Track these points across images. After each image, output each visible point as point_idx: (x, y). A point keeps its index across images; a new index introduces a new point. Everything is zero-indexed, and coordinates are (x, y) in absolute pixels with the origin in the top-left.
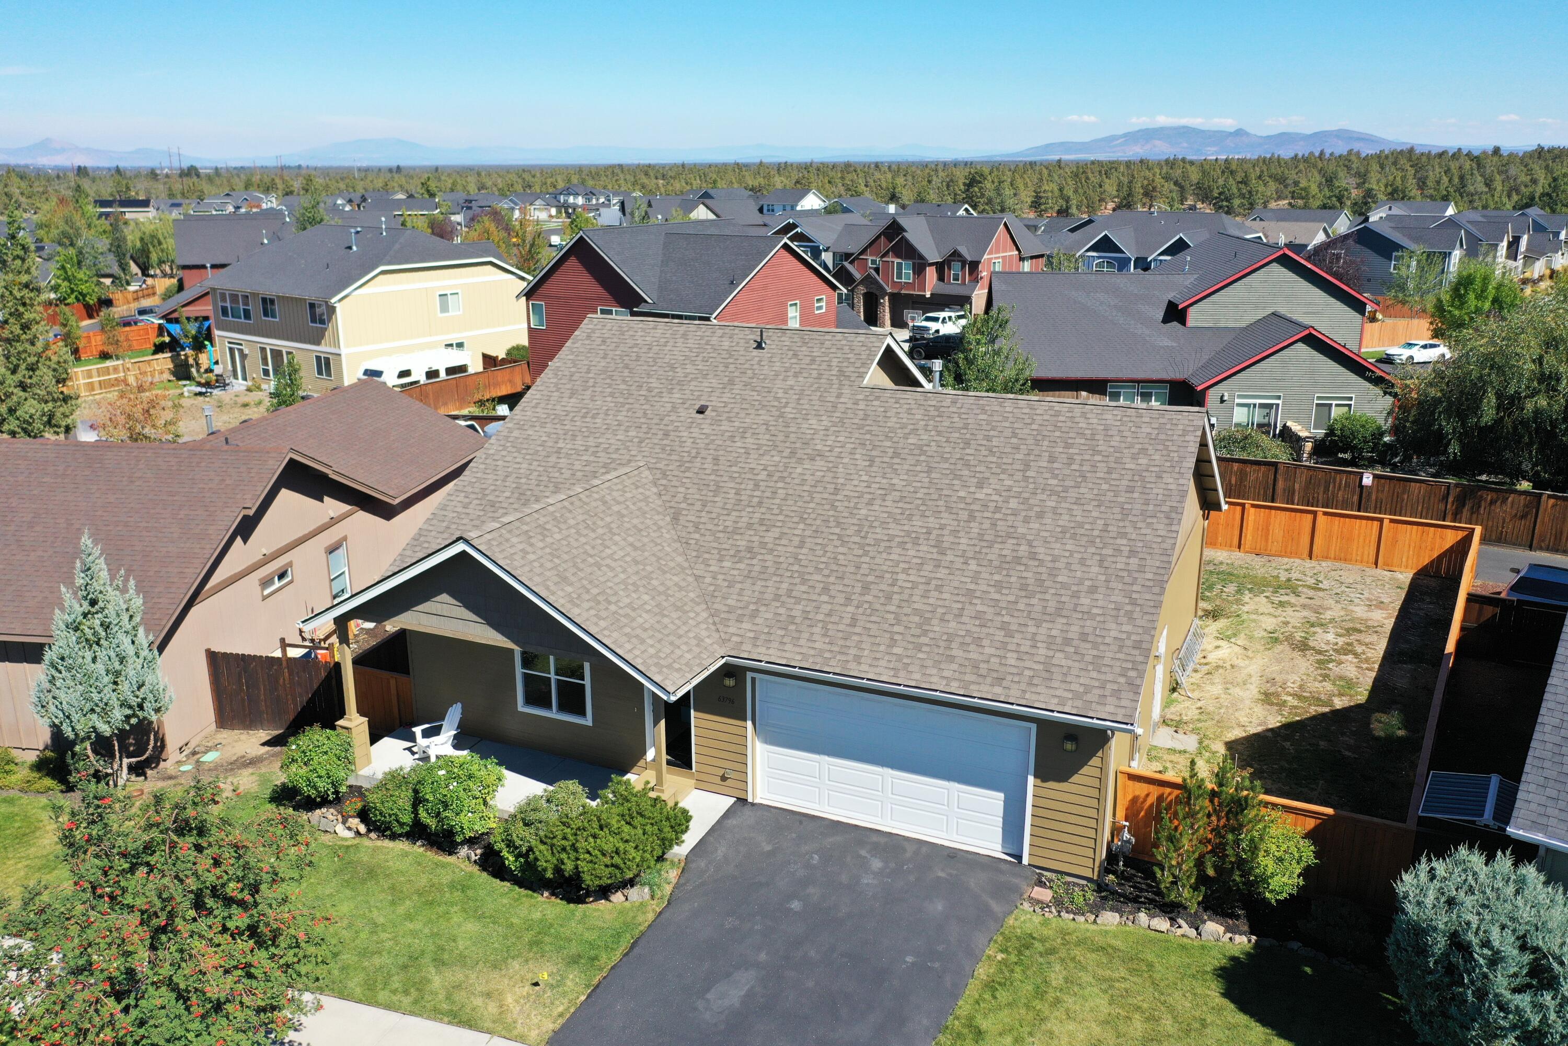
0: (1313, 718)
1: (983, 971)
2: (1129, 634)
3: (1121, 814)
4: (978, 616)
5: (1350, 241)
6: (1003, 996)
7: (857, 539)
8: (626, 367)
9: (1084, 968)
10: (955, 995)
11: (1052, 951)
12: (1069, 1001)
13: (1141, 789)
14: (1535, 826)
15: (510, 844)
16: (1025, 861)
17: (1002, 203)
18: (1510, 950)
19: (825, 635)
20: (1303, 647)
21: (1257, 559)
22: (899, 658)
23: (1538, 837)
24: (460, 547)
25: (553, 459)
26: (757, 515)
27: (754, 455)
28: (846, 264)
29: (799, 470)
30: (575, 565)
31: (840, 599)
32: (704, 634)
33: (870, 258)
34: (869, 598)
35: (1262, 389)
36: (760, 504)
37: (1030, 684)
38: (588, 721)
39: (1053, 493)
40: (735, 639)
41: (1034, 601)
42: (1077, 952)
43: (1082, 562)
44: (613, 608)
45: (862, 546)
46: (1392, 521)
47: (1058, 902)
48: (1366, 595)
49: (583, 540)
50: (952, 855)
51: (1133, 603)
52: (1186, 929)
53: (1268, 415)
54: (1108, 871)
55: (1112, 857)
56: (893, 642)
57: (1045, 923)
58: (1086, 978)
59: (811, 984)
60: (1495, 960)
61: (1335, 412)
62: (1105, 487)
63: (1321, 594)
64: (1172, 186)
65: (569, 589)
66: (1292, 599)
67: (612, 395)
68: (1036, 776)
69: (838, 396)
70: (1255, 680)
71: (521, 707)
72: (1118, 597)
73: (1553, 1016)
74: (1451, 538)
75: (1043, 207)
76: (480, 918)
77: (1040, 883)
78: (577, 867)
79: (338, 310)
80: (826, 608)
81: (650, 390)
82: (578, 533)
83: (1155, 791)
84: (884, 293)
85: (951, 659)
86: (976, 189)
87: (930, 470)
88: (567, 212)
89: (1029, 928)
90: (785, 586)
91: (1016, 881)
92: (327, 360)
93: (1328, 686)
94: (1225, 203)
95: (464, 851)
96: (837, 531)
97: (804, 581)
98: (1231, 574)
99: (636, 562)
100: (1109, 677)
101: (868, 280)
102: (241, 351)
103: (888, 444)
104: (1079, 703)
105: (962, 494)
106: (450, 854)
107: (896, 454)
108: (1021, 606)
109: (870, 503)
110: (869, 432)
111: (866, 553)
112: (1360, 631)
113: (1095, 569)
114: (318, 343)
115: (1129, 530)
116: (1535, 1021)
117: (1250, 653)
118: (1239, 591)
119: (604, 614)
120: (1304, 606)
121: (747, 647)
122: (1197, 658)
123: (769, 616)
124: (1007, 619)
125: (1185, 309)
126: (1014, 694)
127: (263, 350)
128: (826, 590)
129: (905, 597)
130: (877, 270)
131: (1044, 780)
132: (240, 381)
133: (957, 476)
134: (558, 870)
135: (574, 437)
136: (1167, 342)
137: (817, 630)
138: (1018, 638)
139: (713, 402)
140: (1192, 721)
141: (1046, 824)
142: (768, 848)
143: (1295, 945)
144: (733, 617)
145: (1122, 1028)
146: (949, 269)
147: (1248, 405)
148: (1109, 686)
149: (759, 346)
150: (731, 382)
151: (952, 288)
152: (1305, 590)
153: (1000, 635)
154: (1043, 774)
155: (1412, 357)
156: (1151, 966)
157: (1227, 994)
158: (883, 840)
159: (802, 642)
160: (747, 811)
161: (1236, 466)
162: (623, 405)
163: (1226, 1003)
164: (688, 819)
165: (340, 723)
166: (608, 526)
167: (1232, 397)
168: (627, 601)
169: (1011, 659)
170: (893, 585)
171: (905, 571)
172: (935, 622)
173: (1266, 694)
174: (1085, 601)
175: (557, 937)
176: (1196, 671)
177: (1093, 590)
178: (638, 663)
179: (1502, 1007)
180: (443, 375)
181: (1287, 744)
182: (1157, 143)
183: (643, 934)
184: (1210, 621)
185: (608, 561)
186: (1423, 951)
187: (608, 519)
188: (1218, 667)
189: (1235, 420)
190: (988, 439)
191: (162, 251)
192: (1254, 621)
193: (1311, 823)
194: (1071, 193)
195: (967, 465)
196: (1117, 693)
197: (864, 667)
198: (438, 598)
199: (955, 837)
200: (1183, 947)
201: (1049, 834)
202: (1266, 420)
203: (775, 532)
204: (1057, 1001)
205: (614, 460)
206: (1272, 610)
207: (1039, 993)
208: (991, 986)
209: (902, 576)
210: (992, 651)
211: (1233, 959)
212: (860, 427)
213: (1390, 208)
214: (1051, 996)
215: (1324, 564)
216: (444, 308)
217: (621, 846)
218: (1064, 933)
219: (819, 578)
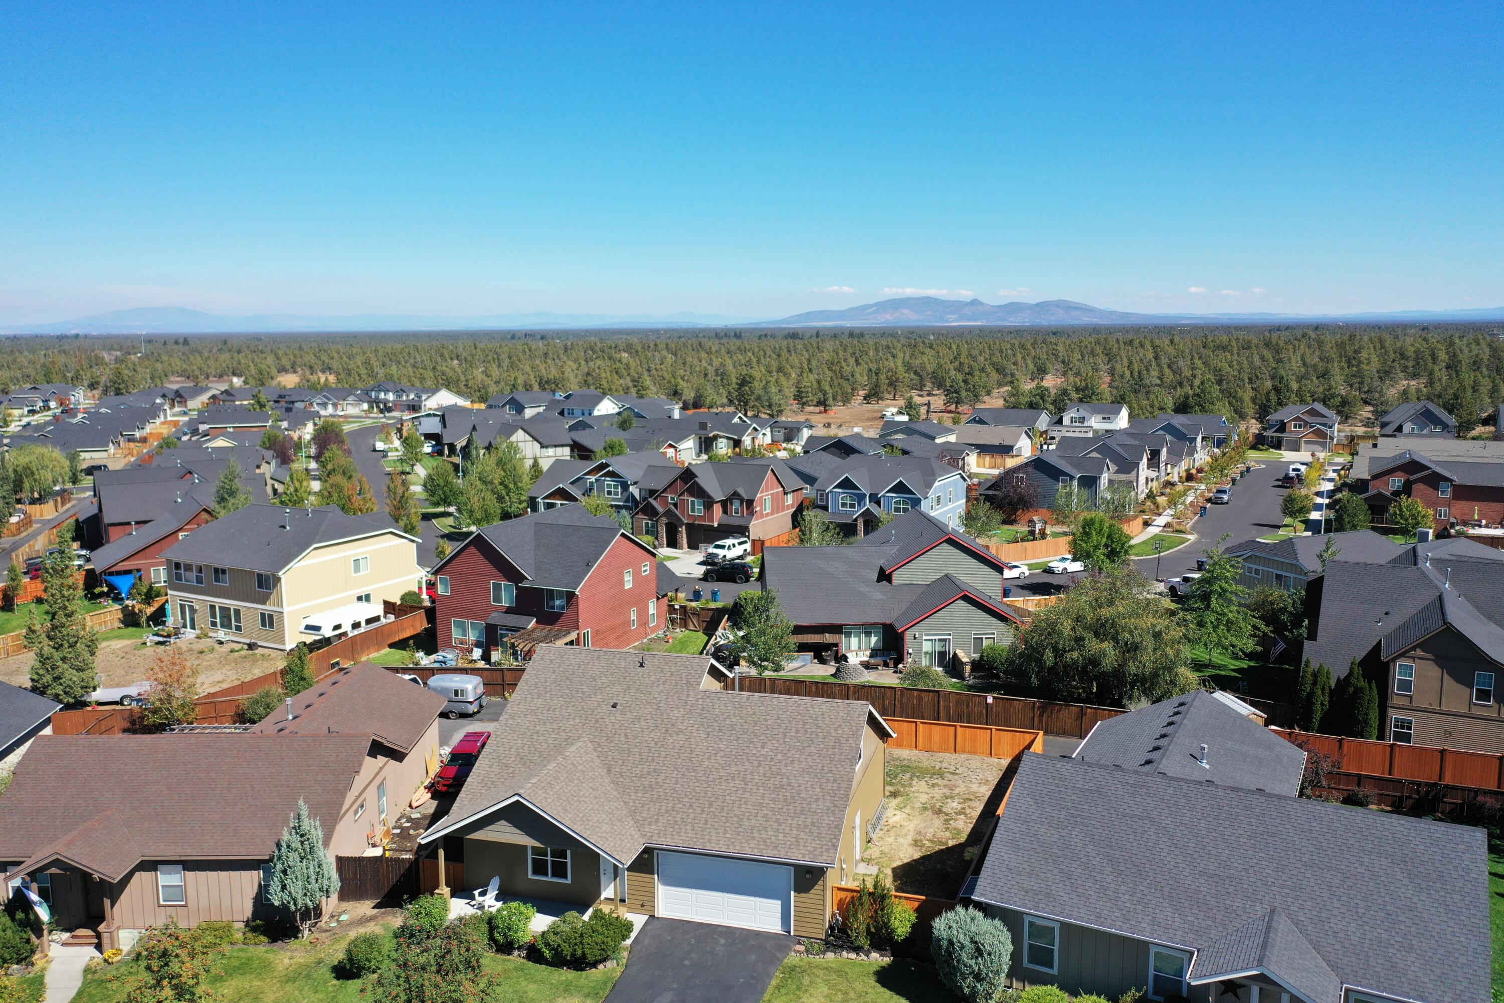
0: (937, 852)
1: (774, 982)
2: (833, 821)
3: (835, 907)
4: (765, 816)
5: (1030, 469)
6: (783, 991)
7: (704, 778)
8: (567, 678)
9: (818, 977)
10: (762, 992)
11: (804, 971)
12: (811, 990)
13: (843, 895)
14: (982, 895)
15: (547, 945)
16: (792, 934)
17: (769, 400)
18: (967, 943)
19: (693, 830)
20: (939, 812)
21: (925, 754)
22: (729, 839)
23: (982, 899)
24: (516, 798)
25: (535, 737)
26: (652, 767)
27: (646, 733)
28: (651, 500)
29: (671, 741)
30: (569, 803)
31: (699, 811)
32: (634, 833)
33: (670, 496)
34: (712, 809)
35: (939, 630)
36: (653, 760)
37: (790, 848)
38: (569, 881)
39: (798, 750)
40: (648, 834)
41: (790, 807)
42: (815, 971)
43: (812, 786)
44: (591, 823)
45: (707, 782)
46: (997, 730)
47: (807, 951)
48: (981, 776)
49: (569, 788)
50: (758, 934)
51: (835, 806)
52: (863, 957)
53: (944, 645)
54: (830, 936)
55: (832, 928)
56: (726, 832)
57: (802, 960)
58: (818, 980)
59: (698, 994)
60: (962, 947)
61: (985, 643)
62: (822, 746)
63: (956, 777)
64: (912, 376)
65: (570, 816)
66: (940, 781)
67: (562, 696)
68: (795, 891)
69: (688, 697)
70: (911, 834)
71: (530, 876)
72: (828, 804)
73: (982, 967)
74: (1028, 738)
75: (804, 400)
76: (535, 982)
77: (799, 943)
78: (583, 952)
79: (283, 580)
80: (692, 816)
81: (583, 693)
82: (566, 784)
83: (850, 894)
84: (682, 524)
85: (754, 838)
86: (747, 388)
87: (737, 739)
88: (378, 407)
89: (794, 963)
90: (670, 805)
91: (788, 943)
92: (271, 617)
93: (948, 834)
94: (955, 395)
95: (516, 953)
96: (694, 774)
97: (680, 802)
98: (908, 767)
99: (596, 798)
100: (824, 843)
101: (668, 513)
102: (191, 608)
103: (716, 724)
104: (811, 856)
105: (754, 752)
106: (509, 955)
107: (720, 730)
108: (784, 810)
109: (709, 758)
110: (705, 718)
111: (709, 786)
112: (971, 800)
113: (818, 790)
114: (264, 603)
115: (833, 769)
116: (976, 969)
117: (911, 818)
118: (911, 779)
119: (587, 827)
120: (945, 786)
121: (655, 838)
122: (882, 822)
123: (665, 821)
124: (778, 817)
125: (890, 574)
126: (783, 854)
127: (212, 607)
128: (691, 806)
129: (730, 808)
130: (675, 505)
131: (799, 893)
132: (189, 629)
133: (751, 742)
134: (573, 955)
135: (545, 723)
136: (879, 596)
137: (689, 827)
138: (783, 826)
139: (620, 701)
140: (877, 858)
141: (801, 914)
142: (669, 938)
143: (909, 959)
144: (646, 823)
145: (833, 998)
146: (731, 504)
147: (931, 640)
148: (824, 847)
149: (641, 665)
150: (629, 688)
151: (734, 520)
152: (948, 775)
153: (775, 825)
154: (798, 890)
155: (1065, 569)
156: (846, 973)
157: (878, 981)
158: (725, 930)
159: (682, 834)
160: (656, 922)
161: (916, 693)
162: (569, 703)
163: (878, 985)
164: (632, 925)
165: (436, 891)
166: (578, 779)
167: (921, 635)
168: (596, 819)
169: (781, 837)
170: (723, 802)
171: (729, 794)
172: (745, 820)
173: (915, 841)
174: (813, 806)
175: (577, 986)
176: (881, 830)
177: (817, 800)
178: (607, 850)
179: (965, 966)
180: (363, 624)
181: (921, 867)
182: (906, 311)
183: (617, 981)
184: (892, 799)
185: (583, 799)
186: (940, 948)
187: (578, 775)
188: (893, 827)
189: (924, 650)
190: (766, 720)
191: (35, 481)
192: (916, 797)
193: (916, 904)
194: (827, 388)
195: (756, 735)
196: (827, 850)
197: (713, 845)
198: (499, 823)
199: (759, 925)
200: (861, 965)
201: (803, 919)
202: (943, 649)
203: (662, 776)
204: (806, 991)
205: (570, 737)
206: (927, 790)
207: (799, 988)
208: (778, 988)
209: (728, 797)
210: (772, 833)
211: (883, 967)
212: (701, 715)
213: (1078, 410)
214: (803, 989)
215: (962, 756)
216: (357, 569)
217: (606, 940)
218: (810, 963)
219: (687, 800)
